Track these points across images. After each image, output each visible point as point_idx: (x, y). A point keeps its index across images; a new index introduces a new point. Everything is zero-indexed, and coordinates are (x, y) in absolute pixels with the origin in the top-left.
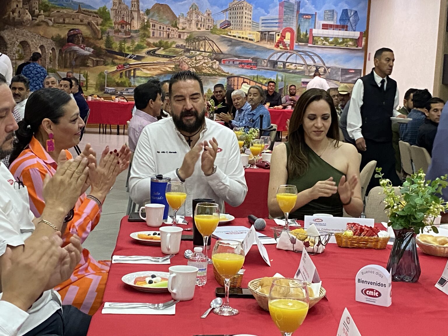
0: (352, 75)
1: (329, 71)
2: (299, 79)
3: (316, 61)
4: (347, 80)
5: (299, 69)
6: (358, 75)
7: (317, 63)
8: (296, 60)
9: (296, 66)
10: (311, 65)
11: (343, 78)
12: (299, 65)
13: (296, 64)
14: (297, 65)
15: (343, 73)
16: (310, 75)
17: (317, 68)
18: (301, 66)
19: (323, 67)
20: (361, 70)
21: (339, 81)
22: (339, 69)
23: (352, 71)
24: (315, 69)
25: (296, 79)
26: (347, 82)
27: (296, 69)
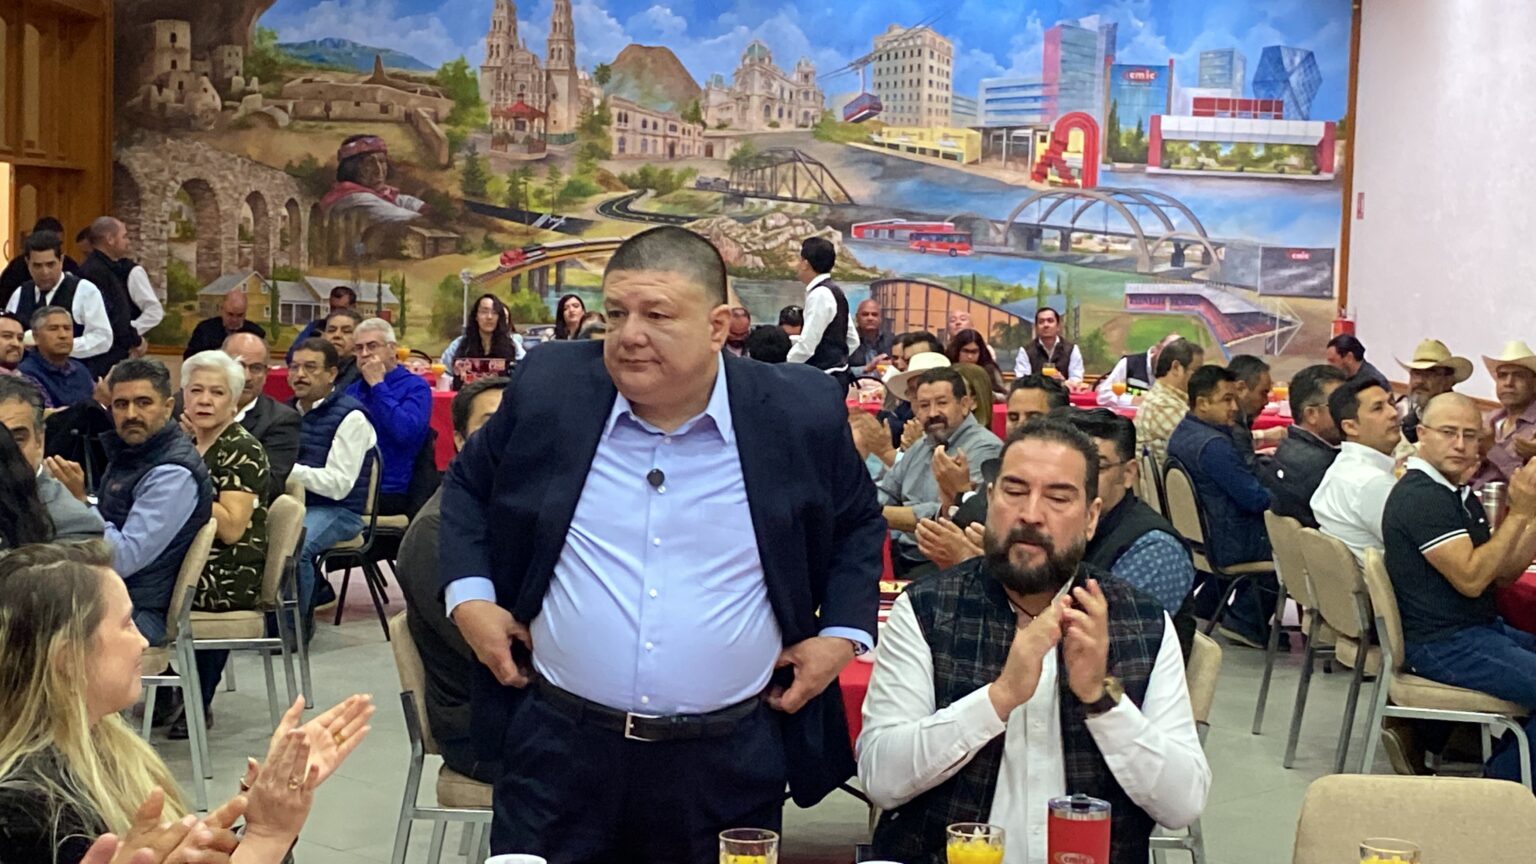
0: (1302, 270)
1: (1222, 257)
2: (1118, 285)
3: (1174, 222)
4: (1284, 287)
5: (1115, 252)
6: (1323, 269)
7: (1177, 231)
8: (1106, 220)
9: (1105, 240)
10: (1156, 238)
11: (1269, 278)
12: (1116, 238)
13: (1106, 233)
14: (1108, 237)
15: (1270, 263)
16: (1156, 270)
17: (1177, 246)
18: (1121, 242)
19: (1199, 243)
20: (1333, 251)
21: (1254, 289)
22: (1257, 248)
23: (1300, 256)
24: (1173, 250)
25: (1107, 286)
26: (1281, 292)
27: (1106, 251)
